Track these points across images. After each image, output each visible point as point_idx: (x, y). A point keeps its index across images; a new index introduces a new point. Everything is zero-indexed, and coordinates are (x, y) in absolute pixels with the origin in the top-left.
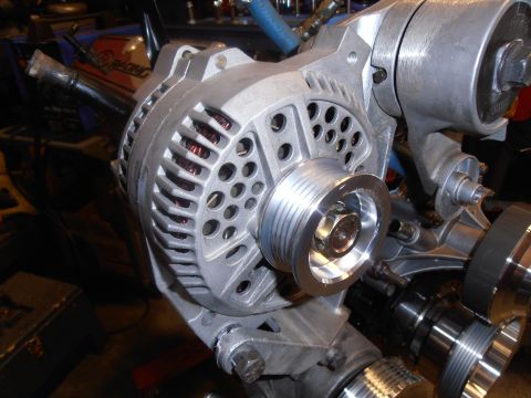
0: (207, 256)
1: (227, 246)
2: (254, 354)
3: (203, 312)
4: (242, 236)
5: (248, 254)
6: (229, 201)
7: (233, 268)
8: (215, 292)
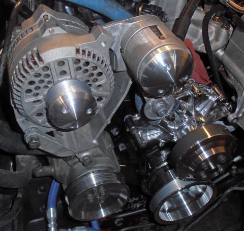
0: (26, 100)
1: (34, 99)
2: (38, 139)
3: (23, 118)
4: (40, 97)
5: (42, 104)
6: (37, 84)
7: (35, 107)
8: (27, 113)
